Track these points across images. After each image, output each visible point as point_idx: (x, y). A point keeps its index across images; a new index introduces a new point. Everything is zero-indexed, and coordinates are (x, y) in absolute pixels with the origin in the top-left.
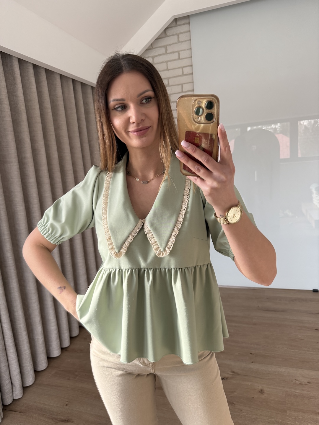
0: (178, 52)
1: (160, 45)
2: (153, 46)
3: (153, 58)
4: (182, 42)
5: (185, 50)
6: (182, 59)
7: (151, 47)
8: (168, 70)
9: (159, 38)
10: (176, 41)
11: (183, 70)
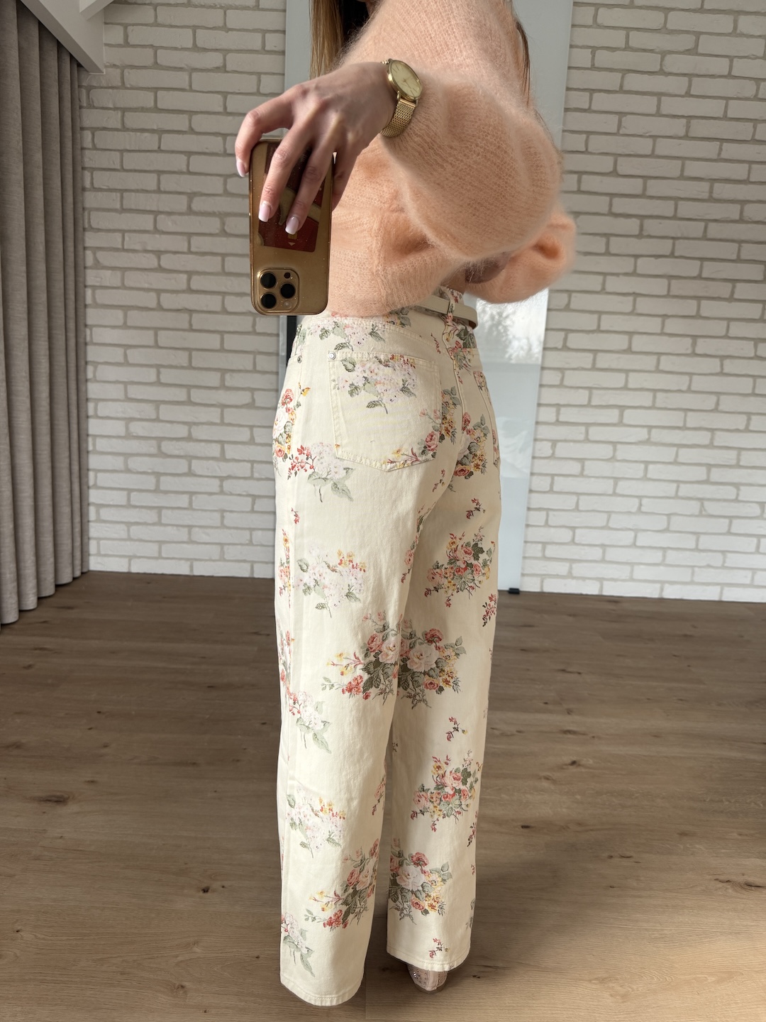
6: (263, 10)
8: (225, 28)
11: (264, 38)
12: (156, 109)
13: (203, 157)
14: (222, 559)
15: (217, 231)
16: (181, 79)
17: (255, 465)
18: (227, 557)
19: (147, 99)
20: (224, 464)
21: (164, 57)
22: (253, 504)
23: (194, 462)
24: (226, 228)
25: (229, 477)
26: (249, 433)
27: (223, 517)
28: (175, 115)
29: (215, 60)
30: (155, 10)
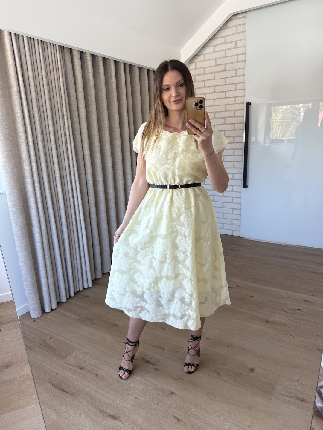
0: (236, 42)
1: (221, 36)
2: (215, 37)
3: (214, 46)
4: (239, 33)
5: (241, 40)
6: (238, 48)
7: (213, 37)
8: (225, 57)
9: (220, 30)
10: (235, 32)
11: (238, 57)
12: (205, 87)
13: (219, 100)
14: (223, 228)
15: (223, 123)
16: (211, 76)
17: (233, 198)
18: (225, 228)
19: (202, 84)
20: (224, 198)
21: (207, 70)
22: (233, 211)
23: (215, 197)
24: (226, 122)
25: (225, 202)
26: (232, 188)
27: (223, 215)
28: (210, 88)
29: (222, 68)
30: (204, 56)
